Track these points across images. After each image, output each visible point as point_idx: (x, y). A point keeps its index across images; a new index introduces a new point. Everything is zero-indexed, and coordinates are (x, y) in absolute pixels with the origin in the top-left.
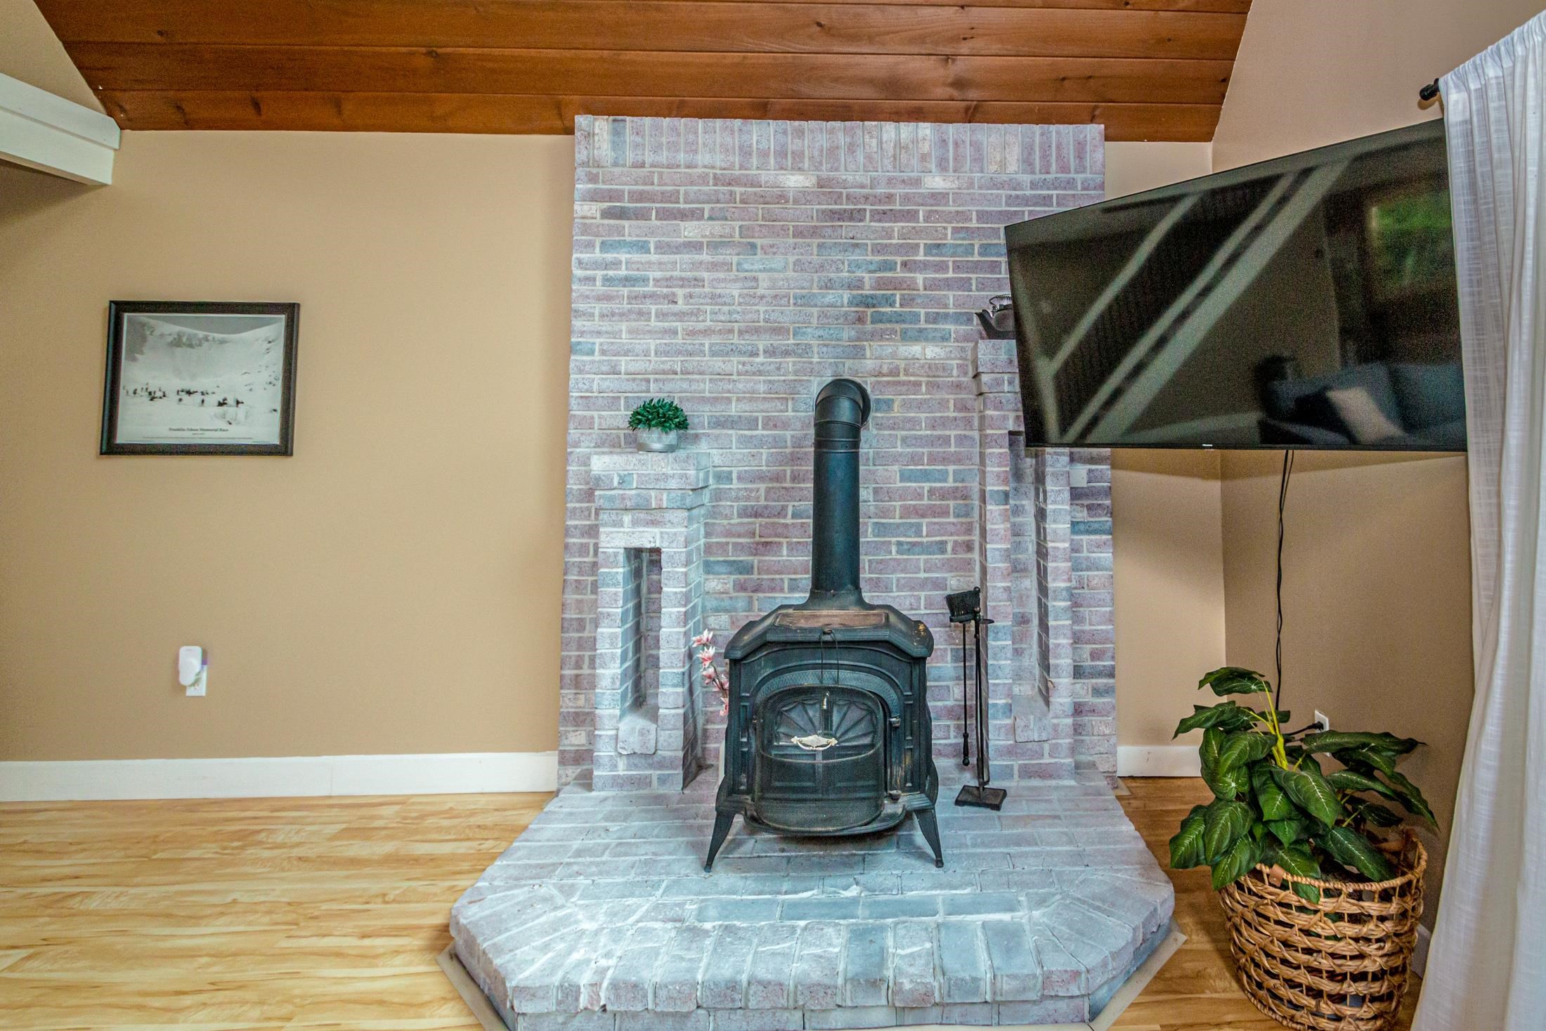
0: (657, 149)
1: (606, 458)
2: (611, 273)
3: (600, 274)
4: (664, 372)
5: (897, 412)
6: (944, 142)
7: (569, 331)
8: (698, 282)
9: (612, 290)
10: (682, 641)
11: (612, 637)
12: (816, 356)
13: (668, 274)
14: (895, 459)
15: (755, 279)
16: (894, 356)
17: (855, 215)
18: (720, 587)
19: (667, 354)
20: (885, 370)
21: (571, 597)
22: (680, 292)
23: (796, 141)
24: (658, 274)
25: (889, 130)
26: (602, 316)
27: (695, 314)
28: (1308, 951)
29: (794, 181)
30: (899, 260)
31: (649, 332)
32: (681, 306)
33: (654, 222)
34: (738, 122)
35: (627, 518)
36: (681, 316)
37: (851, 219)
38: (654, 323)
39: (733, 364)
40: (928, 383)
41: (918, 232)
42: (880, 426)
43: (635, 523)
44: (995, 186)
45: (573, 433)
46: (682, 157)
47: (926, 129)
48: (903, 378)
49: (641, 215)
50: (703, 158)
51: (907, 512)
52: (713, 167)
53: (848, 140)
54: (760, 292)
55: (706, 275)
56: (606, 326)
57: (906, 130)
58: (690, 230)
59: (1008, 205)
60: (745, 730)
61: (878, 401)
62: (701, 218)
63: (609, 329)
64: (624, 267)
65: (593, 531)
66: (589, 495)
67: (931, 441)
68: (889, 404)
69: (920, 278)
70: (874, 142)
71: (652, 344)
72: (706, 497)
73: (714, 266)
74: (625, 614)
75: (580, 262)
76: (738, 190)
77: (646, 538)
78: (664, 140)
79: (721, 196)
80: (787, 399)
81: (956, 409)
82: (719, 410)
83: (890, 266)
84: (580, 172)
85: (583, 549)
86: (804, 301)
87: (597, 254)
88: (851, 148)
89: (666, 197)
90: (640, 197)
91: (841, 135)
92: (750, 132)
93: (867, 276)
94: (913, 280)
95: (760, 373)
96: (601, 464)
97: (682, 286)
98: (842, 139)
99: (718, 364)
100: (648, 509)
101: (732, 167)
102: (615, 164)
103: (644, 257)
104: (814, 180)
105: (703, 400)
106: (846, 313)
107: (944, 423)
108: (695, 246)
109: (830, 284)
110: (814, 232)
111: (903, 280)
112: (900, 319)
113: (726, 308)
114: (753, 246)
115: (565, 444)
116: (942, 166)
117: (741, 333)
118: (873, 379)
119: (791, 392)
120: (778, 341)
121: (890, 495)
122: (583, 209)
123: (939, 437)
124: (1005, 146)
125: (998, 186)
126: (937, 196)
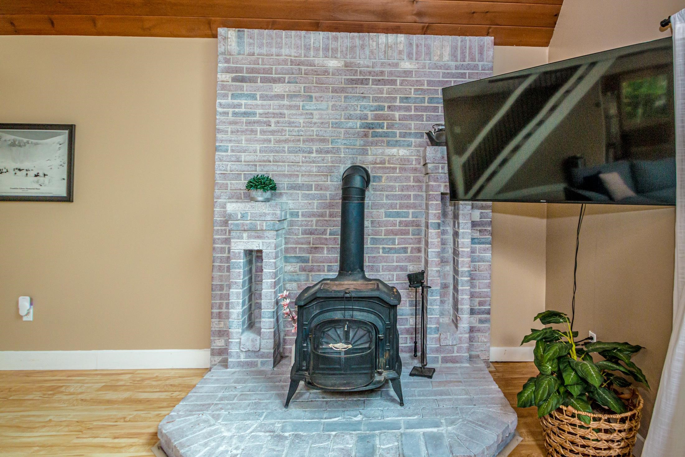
0: (261, 46)
1: (234, 205)
2: (237, 110)
3: (231, 110)
4: (264, 161)
5: (384, 182)
6: (411, 44)
7: (215, 140)
8: (282, 115)
9: (237, 119)
10: (273, 296)
11: (237, 294)
12: (343, 153)
13: (266, 111)
14: (382, 206)
15: (312, 114)
16: (382, 154)
17: (364, 82)
18: (292, 269)
19: (265, 152)
20: (378, 161)
21: (216, 274)
22: (273, 120)
23: (334, 43)
24: (261, 111)
25: (382, 38)
26: (232, 132)
27: (281, 132)
28: (583, 446)
29: (333, 64)
30: (386, 105)
31: (256, 140)
32: (273, 127)
33: (259, 84)
34: (303, 33)
35: (245, 235)
36: (273, 132)
37: (362, 84)
38: (259, 136)
39: (300, 157)
40: (400, 168)
41: (396, 91)
42: (375, 190)
43: (249, 237)
44: (437, 67)
45: (217, 192)
46: (274, 50)
47: (401, 38)
48: (387, 165)
49: (253, 80)
50: (285, 51)
51: (388, 233)
52: (290, 56)
53: (361, 42)
54: (314, 120)
55: (286, 112)
56: (234, 137)
57: (391, 38)
58: (278, 88)
59: (443, 77)
60: (305, 340)
61: (374, 177)
62: (284, 82)
63: (236, 139)
64: (243, 107)
65: (227, 241)
66: (226, 223)
67: (401, 197)
68: (380, 178)
69: (397, 114)
70: (375, 43)
71: (258, 147)
72: (286, 224)
73: (290, 107)
74: (244, 282)
75: (220, 104)
76: (303, 68)
77: (255, 245)
78: (265, 41)
79: (294, 71)
80: (327, 175)
81: (414, 181)
82: (292, 180)
83: (381, 108)
84: (221, 58)
85: (222, 250)
86: (337, 125)
87: (229, 100)
88: (363, 47)
89: (265, 71)
90: (252, 71)
91: (357, 40)
92: (310, 38)
93: (369, 113)
94: (394, 115)
95: (314, 162)
96: (231, 207)
97: (274, 117)
98: (358, 42)
99: (292, 157)
100: (256, 230)
101: (300, 56)
102: (239, 54)
103: (254, 102)
104: (343, 63)
105: (285, 175)
106: (359, 132)
107: (408, 188)
108: (280, 97)
109: (349, 118)
110: (343, 90)
111: (388, 115)
112: (386, 135)
113: (296, 129)
114: (311, 97)
115: (213, 197)
116: (410, 57)
117: (304, 141)
118: (372, 166)
119: (330, 171)
120: (322, 146)
121: (380, 224)
122: (221, 77)
123: (405, 196)
124: (442, 47)
125: (440, 67)
126: (408, 73)
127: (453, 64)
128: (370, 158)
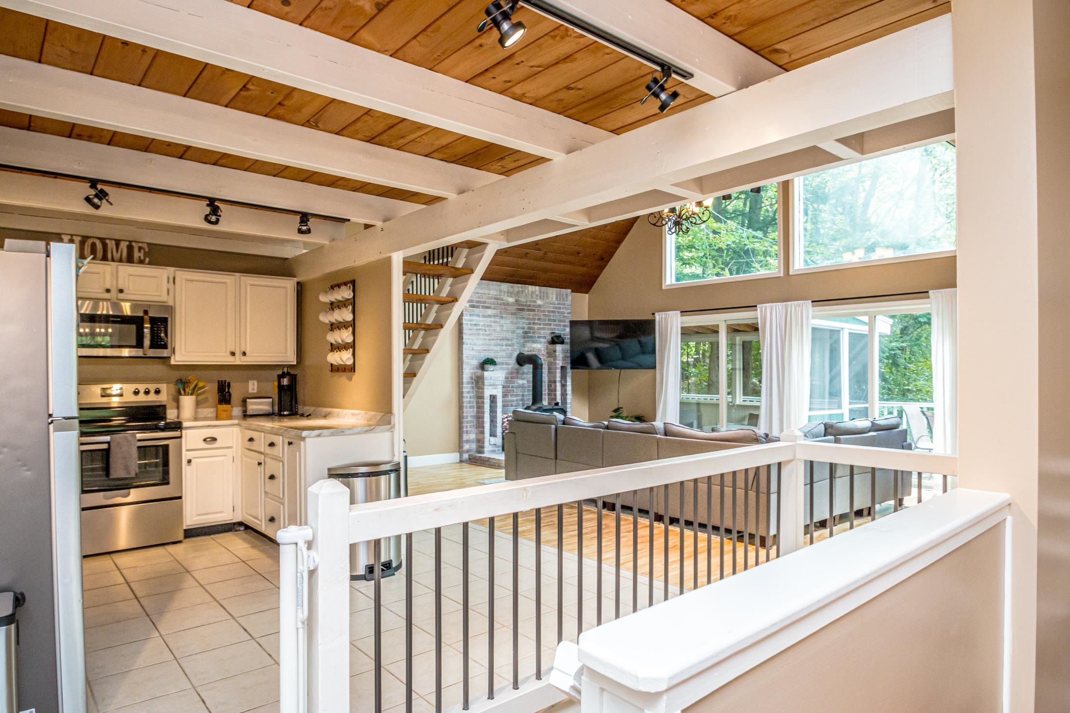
2: (472, 323)
3: (469, 323)
4: (484, 350)
6: (541, 292)
7: (461, 338)
8: (491, 326)
9: (472, 327)
12: (516, 347)
13: (484, 324)
15: (503, 326)
16: (531, 347)
19: (484, 345)
20: (529, 350)
21: (465, 410)
22: (487, 329)
23: (511, 289)
24: (482, 324)
25: (530, 288)
26: (470, 334)
27: (490, 334)
29: (511, 300)
30: (532, 322)
31: (481, 339)
32: (487, 333)
33: (481, 309)
34: (499, 283)
36: (487, 335)
37: (522, 311)
39: (498, 348)
41: (536, 315)
45: (465, 366)
46: (487, 292)
47: (537, 288)
49: (478, 307)
50: (492, 292)
52: (494, 295)
54: (504, 329)
55: (492, 324)
56: (471, 337)
57: (534, 288)
58: (489, 312)
59: (553, 309)
62: (491, 309)
64: (474, 321)
66: (468, 383)
69: (536, 327)
71: (481, 342)
73: (495, 322)
75: (465, 319)
76: (499, 301)
79: (496, 303)
80: (510, 357)
81: (543, 360)
83: (530, 324)
85: (467, 397)
86: (513, 332)
87: (469, 317)
88: (521, 292)
89: (483, 302)
90: (478, 302)
92: (502, 286)
93: (526, 326)
95: (504, 351)
97: (487, 327)
98: (520, 289)
99: (495, 348)
103: (479, 319)
106: (522, 335)
108: (490, 316)
109: (518, 328)
110: (515, 314)
112: (531, 337)
113: (497, 333)
114: (502, 317)
115: (462, 369)
116: (540, 299)
117: (500, 340)
120: (507, 342)
124: (552, 294)
125: (551, 304)
126: (540, 306)
127: (556, 302)
128: (526, 349)
